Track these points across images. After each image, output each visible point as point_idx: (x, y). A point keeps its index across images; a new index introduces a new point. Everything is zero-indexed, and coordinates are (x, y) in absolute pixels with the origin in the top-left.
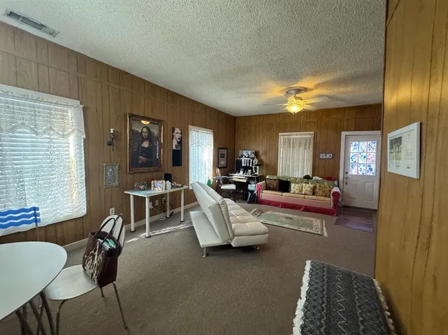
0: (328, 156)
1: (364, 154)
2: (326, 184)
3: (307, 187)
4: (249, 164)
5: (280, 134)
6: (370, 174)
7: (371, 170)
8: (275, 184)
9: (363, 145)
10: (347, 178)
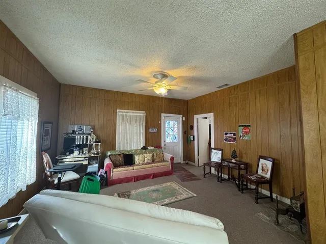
0: (154, 130)
1: (172, 129)
2: (158, 151)
3: (148, 157)
4: (87, 142)
5: (118, 110)
6: (175, 141)
7: (176, 138)
8: (121, 159)
9: (172, 123)
10: (165, 145)
